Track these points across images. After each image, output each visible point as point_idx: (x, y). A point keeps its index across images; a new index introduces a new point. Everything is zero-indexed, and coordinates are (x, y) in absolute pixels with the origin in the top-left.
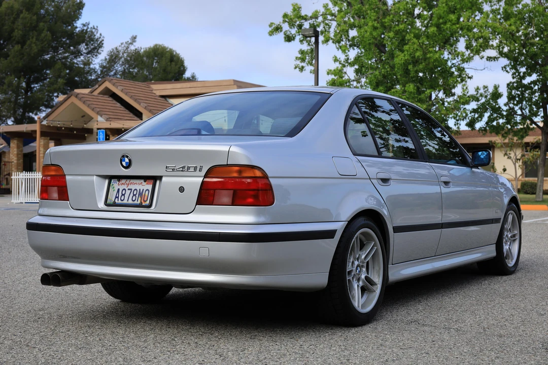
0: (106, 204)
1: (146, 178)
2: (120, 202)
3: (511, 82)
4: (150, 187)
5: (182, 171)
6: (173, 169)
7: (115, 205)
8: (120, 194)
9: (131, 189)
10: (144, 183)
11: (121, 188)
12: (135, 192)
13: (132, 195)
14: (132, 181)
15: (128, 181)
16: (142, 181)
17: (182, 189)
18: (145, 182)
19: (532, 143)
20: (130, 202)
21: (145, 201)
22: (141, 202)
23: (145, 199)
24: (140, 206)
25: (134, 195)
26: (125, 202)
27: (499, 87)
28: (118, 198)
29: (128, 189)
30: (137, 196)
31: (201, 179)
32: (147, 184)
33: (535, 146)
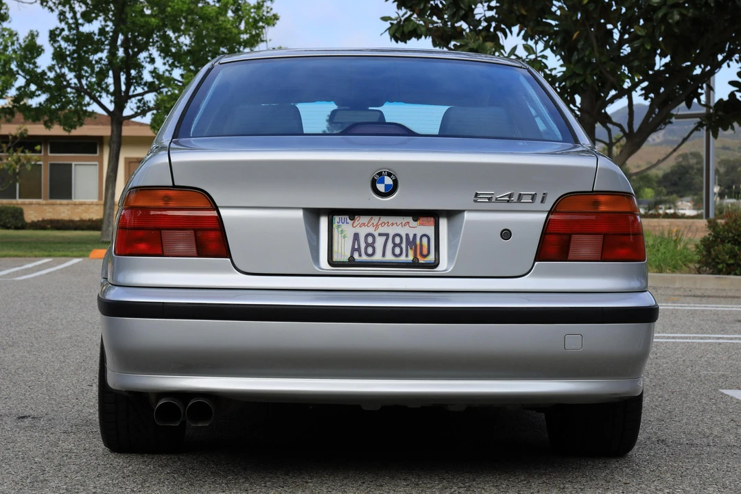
0: (331, 262)
1: (417, 214)
2: (364, 258)
3: (57, 28)
4: (430, 230)
5: (508, 201)
6: (489, 199)
7: (352, 263)
8: (363, 245)
9: (387, 235)
10: (413, 223)
11: (363, 232)
12: (397, 240)
13: (390, 245)
14: (384, 219)
15: (375, 219)
16: (410, 219)
17: (506, 234)
18: (415, 221)
19: (15, 137)
20: (389, 257)
21: (425, 256)
22: (415, 256)
23: (425, 252)
24: (414, 264)
25: (395, 245)
26: (378, 257)
27: (37, 35)
28: (359, 250)
29: (380, 235)
30: (404, 246)
31: (543, 216)
32: (421, 224)
33: (19, 142)
